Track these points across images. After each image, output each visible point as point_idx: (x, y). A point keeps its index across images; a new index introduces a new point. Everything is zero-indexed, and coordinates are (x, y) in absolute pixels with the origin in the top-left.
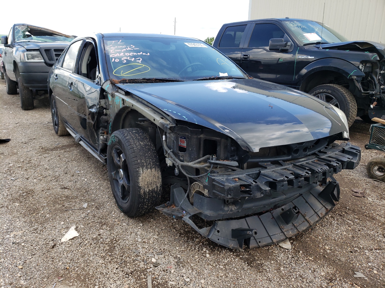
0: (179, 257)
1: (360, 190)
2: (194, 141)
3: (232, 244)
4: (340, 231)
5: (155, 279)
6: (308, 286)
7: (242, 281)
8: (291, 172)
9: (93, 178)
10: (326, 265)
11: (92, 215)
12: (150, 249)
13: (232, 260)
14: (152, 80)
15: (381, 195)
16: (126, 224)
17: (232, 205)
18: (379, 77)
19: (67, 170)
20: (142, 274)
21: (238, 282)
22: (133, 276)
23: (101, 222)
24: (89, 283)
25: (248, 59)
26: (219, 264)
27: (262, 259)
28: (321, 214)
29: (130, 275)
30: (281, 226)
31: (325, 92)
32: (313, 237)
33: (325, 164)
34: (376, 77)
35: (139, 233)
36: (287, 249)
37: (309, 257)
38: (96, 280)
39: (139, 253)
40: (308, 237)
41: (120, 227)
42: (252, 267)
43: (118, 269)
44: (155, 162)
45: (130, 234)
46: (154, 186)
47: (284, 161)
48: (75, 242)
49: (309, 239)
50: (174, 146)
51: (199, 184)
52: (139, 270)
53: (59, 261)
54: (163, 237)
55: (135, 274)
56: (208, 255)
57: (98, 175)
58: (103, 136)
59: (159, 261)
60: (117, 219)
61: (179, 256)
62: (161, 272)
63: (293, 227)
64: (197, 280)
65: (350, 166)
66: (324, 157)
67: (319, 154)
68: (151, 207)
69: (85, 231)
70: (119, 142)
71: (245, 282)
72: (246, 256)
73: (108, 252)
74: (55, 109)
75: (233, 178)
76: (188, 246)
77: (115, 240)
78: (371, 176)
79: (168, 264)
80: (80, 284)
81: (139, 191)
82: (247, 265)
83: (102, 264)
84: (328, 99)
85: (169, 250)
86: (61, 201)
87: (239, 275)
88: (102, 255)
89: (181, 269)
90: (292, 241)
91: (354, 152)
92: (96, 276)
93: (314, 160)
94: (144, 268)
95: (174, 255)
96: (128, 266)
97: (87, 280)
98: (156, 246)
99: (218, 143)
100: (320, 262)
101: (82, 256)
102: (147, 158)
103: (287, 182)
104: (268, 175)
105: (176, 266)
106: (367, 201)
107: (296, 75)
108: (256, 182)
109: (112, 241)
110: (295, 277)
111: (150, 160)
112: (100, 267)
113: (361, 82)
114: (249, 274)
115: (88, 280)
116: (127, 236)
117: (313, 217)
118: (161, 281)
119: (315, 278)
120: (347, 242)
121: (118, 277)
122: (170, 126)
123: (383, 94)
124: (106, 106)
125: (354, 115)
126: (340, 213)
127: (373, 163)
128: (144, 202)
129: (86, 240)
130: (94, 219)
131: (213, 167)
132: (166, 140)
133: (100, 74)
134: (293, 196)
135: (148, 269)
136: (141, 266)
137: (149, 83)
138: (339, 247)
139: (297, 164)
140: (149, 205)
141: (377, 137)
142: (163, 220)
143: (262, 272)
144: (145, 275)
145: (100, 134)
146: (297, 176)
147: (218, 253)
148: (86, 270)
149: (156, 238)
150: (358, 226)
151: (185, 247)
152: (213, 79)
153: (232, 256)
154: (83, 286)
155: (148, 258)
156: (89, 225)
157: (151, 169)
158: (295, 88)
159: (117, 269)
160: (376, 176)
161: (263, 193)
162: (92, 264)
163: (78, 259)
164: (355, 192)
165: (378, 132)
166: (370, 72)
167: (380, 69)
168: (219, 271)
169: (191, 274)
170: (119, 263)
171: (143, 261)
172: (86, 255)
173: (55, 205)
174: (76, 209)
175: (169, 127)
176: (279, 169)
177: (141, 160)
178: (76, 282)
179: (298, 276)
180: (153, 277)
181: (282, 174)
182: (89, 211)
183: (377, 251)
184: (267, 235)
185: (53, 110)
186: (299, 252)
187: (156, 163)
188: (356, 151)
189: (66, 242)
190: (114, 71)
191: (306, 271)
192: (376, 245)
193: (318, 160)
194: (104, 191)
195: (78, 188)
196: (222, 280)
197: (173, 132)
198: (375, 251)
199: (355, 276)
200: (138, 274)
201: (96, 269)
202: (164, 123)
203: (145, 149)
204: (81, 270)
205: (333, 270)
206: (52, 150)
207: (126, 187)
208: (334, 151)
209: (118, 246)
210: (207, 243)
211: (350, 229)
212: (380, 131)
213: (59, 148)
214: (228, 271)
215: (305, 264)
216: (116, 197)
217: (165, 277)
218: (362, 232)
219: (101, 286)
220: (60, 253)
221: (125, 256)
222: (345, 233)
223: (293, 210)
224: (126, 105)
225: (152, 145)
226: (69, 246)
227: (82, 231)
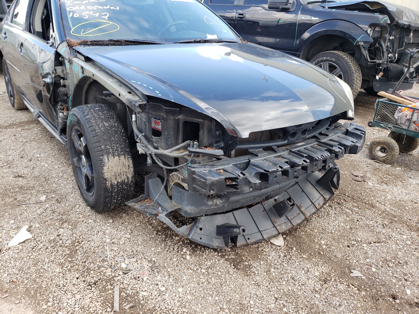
0: (154, 261)
1: (360, 174)
2: (171, 123)
3: (217, 242)
4: (337, 222)
5: (123, 290)
6: (301, 290)
7: (227, 288)
8: (286, 160)
9: (56, 162)
10: (321, 263)
11: (51, 210)
12: (120, 252)
13: (216, 261)
14: (122, 42)
15: (382, 179)
16: (92, 221)
17: (217, 199)
18: (387, 44)
19: (23, 153)
20: (108, 283)
21: (222, 289)
22: (96, 287)
23: (61, 219)
24: (41, 298)
25: (244, 19)
26: (201, 268)
27: (251, 259)
28: (319, 204)
29: (93, 286)
30: (273, 219)
31: (328, 60)
32: (309, 230)
33: (326, 150)
34: (385, 43)
35: (107, 231)
36: (279, 246)
37: (303, 255)
38: (50, 295)
39: (107, 257)
40: (302, 231)
41: (85, 224)
42: (238, 269)
43: (79, 280)
44: (125, 147)
45: (97, 233)
46: (124, 177)
47: (278, 146)
48: (27, 246)
49: (304, 233)
50: (146, 129)
51: (179, 175)
52: (105, 278)
53: (4, 272)
54: (136, 236)
55: (99, 285)
56: (188, 257)
57: (63, 159)
58: (63, 113)
59: (130, 267)
60: (81, 214)
61: (154, 259)
62: (131, 281)
63: (287, 221)
64: (174, 289)
65: (353, 150)
66: (324, 140)
67: (319, 136)
68: (121, 201)
69: (41, 231)
70: (78, 122)
71: (230, 289)
72: (233, 257)
73: (68, 257)
74: (8, 76)
75: (217, 170)
76: (165, 246)
77: (77, 242)
78: (373, 157)
79: (141, 270)
80: (30, 301)
81: (104, 184)
82: (233, 267)
83: (60, 273)
84: (332, 69)
85: (143, 251)
86: (12, 193)
87: (224, 281)
88: (59, 261)
89: (156, 276)
90: (285, 236)
91: (358, 134)
92: (50, 290)
93: (314, 145)
94: (111, 276)
95: (149, 258)
96: (92, 274)
97: (38, 295)
98: (128, 247)
99: (201, 126)
100: (314, 260)
101: (35, 264)
102: (114, 143)
103: (281, 173)
104: (258, 165)
105: (149, 271)
106: (367, 186)
107: (297, 40)
108: (244, 175)
109: (73, 243)
110: (286, 280)
111: (118, 145)
112: (57, 277)
113: (368, 49)
114: (234, 278)
115: (40, 296)
116: (93, 236)
117: (309, 208)
118: (131, 291)
119: (308, 279)
120: (345, 235)
121: (78, 290)
122: (140, 104)
123: (390, 63)
124: (64, 74)
125: (358, 87)
126: (339, 200)
127: (375, 143)
128: (111, 196)
129: (41, 243)
130: (53, 216)
131: (194, 155)
132: (136, 121)
133: (54, 33)
134: (288, 185)
135: (116, 276)
136: (107, 274)
137: (117, 45)
138: (336, 241)
139: (293, 150)
140: (119, 198)
141: (382, 114)
142: (138, 214)
143: (250, 275)
144: (111, 285)
145: (59, 111)
146: (293, 165)
147: (201, 253)
148: (38, 283)
149: (127, 238)
150: (356, 215)
151: (162, 248)
152: (199, 42)
153: (216, 257)
154: (32, 304)
155: (117, 263)
156: (47, 223)
157: (119, 156)
158: (295, 55)
159: (77, 278)
160: (378, 157)
161: (252, 187)
162: (47, 274)
163: (29, 268)
164: (355, 176)
165: (384, 108)
166: (378, 38)
167: (390, 34)
168: (201, 277)
169: (167, 282)
170: (81, 271)
171: (111, 267)
172: (40, 263)
173: (4, 198)
174: (32, 203)
175: (137, 104)
176: (272, 156)
177: (106, 145)
178: (24, 299)
179: (289, 278)
180: (121, 287)
181: (275, 164)
182: (47, 205)
183: (376, 244)
184: (257, 231)
185: (7, 78)
186: (292, 249)
187: (125, 149)
188: (361, 133)
189: (16, 247)
190: (73, 29)
191: (299, 272)
192: (375, 237)
193: (318, 145)
194: (68, 179)
195: (35, 176)
196: (204, 287)
197: (143, 111)
198: (374, 245)
199: (352, 275)
200: (103, 284)
201: (51, 281)
202: (131, 99)
203: (111, 131)
204: (31, 283)
205: (328, 268)
206: (6, 127)
207: (90, 178)
208: (337, 133)
209: (81, 249)
210: (188, 241)
211: (349, 219)
212: (386, 107)
213: (15, 124)
214: (210, 276)
215: (298, 264)
216: (81, 188)
217: (136, 286)
218: (361, 223)
219: (56, 302)
220: (6, 261)
221: (88, 261)
222: (343, 224)
223: (288, 202)
224: (86, 74)
225: (121, 126)
226: (19, 251)
227: (37, 231)
